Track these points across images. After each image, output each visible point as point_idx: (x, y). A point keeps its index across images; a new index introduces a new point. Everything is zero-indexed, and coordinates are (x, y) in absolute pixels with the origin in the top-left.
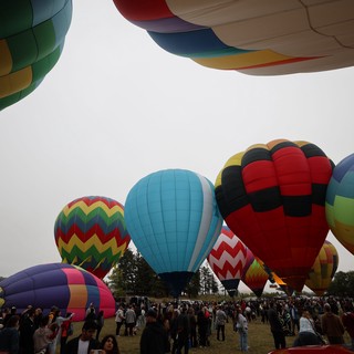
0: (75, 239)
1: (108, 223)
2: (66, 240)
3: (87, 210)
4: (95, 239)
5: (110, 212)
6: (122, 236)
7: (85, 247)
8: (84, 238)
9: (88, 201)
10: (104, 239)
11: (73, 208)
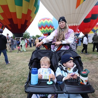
0: (43, 29)
1: (49, 24)
2: (41, 29)
3: (44, 22)
4: (47, 28)
5: (49, 22)
6: (52, 26)
7: (45, 30)
8: (45, 28)
9: (44, 20)
10: (49, 28)
11: (41, 22)
